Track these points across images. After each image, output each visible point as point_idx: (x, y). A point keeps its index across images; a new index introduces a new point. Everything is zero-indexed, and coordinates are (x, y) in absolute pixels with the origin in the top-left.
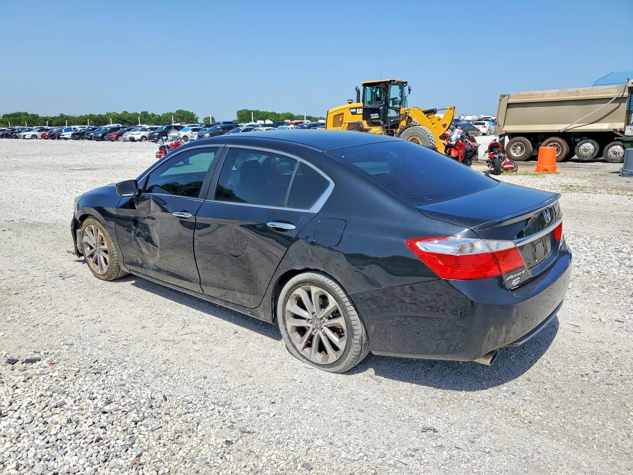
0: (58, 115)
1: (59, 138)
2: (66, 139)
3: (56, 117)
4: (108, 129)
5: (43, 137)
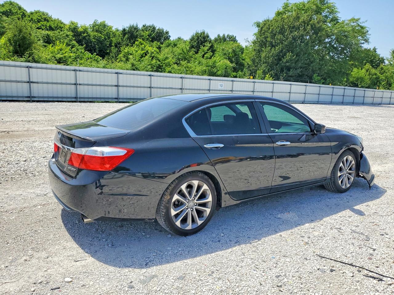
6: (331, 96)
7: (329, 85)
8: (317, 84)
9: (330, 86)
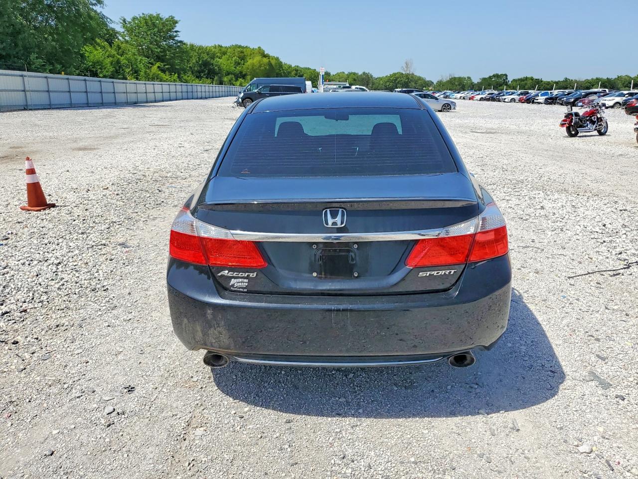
0: (562, 79)
1: (533, 102)
2: (539, 103)
3: (559, 81)
4: (583, 94)
5: (521, 101)
6: (68, 94)
7: (61, 74)
8: (39, 72)
9: (63, 76)
